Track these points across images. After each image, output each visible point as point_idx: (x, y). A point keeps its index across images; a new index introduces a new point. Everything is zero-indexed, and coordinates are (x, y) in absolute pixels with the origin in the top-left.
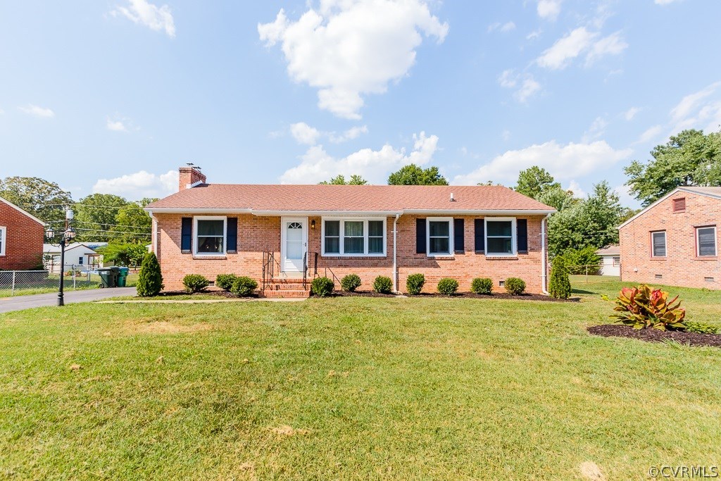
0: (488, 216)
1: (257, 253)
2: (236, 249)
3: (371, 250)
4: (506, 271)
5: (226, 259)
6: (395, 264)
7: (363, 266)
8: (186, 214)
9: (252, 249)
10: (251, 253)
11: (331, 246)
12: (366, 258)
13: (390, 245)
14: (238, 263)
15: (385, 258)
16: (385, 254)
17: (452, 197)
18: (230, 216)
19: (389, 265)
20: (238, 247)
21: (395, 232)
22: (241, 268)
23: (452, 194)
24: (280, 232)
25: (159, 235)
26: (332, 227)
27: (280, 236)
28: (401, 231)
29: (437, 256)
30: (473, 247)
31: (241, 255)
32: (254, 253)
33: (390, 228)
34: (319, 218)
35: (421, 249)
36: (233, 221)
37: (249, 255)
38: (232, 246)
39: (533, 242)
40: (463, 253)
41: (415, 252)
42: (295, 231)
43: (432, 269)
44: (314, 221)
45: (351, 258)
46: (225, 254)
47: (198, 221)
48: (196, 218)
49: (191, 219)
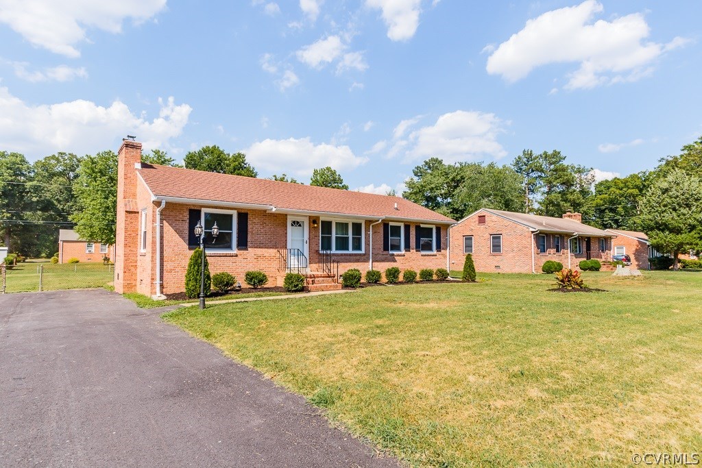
0: (422, 223)
1: (266, 250)
2: (246, 245)
3: (354, 249)
4: (431, 264)
5: (237, 256)
6: (371, 260)
7: (350, 262)
8: (193, 205)
9: (261, 245)
10: (261, 250)
11: (326, 244)
12: (350, 255)
13: (367, 244)
14: (248, 259)
15: (364, 255)
16: (363, 252)
17: (396, 207)
18: (240, 211)
19: (366, 260)
20: (249, 244)
21: (371, 233)
22: (251, 264)
23: (396, 204)
24: (286, 230)
25: (162, 227)
26: (327, 226)
27: (286, 233)
28: (374, 233)
29: (395, 253)
30: (415, 247)
31: (251, 252)
32: (264, 250)
33: (367, 230)
34: (318, 217)
35: (386, 248)
36: (243, 216)
37: (259, 251)
38: (243, 244)
39: (444, 244)
40: (409, 251)
41: (382, 249)
42: (297, 229)
43: (392, 263)
44: (314, 220)
45: (342, 255)
46: (235, 251)
47: (206, 214)
48: (204, 211)
49: (200, 211)
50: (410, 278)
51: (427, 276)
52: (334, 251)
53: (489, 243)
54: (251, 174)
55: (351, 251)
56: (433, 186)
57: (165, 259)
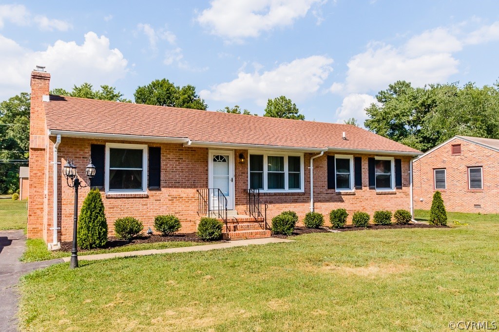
0: (377, 155)
1: (183, 189)
2: (159, 185)
3: (290, 187)
4: (389, 204)
5: (147, 197)
6: (312, 200)
7: (286, 202)
8: (96, 140)
9: (177, 185)
10: (177, 189)
11: (257, 182)
12: (287, 194)
13: (307, 181)
14: (161, 201)
15: (304, 194)
16: (302, 190)
17: (344, 136)
18: (152, 145)
19: (307, 201)
20: (162, 183)
21: (312, 168)
22: (165, 207)
23: (344, 133)
24: (207, 166)
25: (59, 166)
26: (257, 161)
27: (207, 170)
28: (316, 167)
29: (343, 191)
30: (368, 183)
31: (165, 192)
32: (180, 190)
33: (307, 164)
34: (246, 151)
35: (331, 186)
36: (155, 152)
37: (175, 192)
38: (155, 183)
39: (405, 179)
40: (361, 189)
41: (326, 187)
42: (221, 165)
43: (339, 204)
44: (241, 155)
45: (275, 194)
46: (145, 191)
47: (112, 150)
48: (108, 146)
49: (103, 147)
50: (361, 223)
51: (383, 220)
52: (266, 190)
53: (466, 177)
54: (201, 107)
55: (287, 190)
56: (398, 112)
57: (63, 202)
